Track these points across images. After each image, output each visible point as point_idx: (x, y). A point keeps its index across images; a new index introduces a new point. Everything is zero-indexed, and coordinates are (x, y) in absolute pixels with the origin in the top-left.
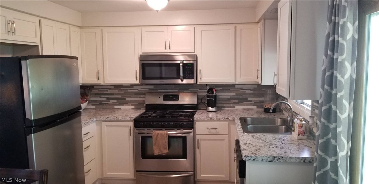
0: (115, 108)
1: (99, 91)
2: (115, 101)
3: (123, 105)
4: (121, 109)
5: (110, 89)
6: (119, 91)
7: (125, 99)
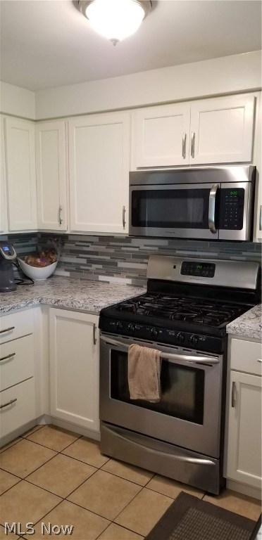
0: (100, 279)
1: (76, 245)
2: (100, 266)
3: (113, 276)
4: (108, 282)
5: (92, 243)
6: (107, 248)
7: (116, 264)
